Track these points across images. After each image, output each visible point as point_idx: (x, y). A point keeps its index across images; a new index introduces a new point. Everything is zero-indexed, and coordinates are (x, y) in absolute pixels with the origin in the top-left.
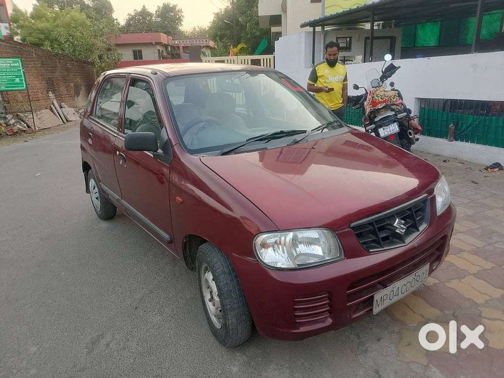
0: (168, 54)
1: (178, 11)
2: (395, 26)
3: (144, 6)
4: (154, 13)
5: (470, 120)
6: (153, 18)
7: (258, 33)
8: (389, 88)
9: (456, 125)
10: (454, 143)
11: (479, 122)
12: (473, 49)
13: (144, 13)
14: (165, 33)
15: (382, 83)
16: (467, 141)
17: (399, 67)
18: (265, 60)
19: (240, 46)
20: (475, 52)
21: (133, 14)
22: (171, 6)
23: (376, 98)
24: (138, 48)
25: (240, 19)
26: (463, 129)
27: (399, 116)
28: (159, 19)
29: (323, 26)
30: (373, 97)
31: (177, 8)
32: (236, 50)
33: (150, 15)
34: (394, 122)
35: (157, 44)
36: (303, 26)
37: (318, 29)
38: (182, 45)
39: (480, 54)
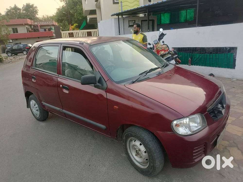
0: (32, 30)
1: (35, 7)
2: (153, 15)
3: (15, 5)
4: (22, 8)
5: (198, 56)
6: (21, 11)
7: (81, 18)
8: (162, 44)
9: (192, 58)
10: (191, 66)
11: (202, 56)
12: (197, 25)
13: (16, 8)
14: (29, 19)
15: (159, 41)
16: (197, 65)
17: (166, 34)
18: (94, 32)
19: (75, 25)
20: (198, 26)
21: (9, 9)
22: (31, 5)
23: (159, 49)
24: (15, 27)
25: (71, 11)
26: (195, 60)
27: (174, 56)
28: (24, 12)
29: (122, 15)
30: (157, 48)
31: (34, 6)
32: (73, 27)
33: (19, 9)
34: (173, 59)
35: (26, 24)
36: (112, 15)
37: (120, 17)
38: (39, 25)
39: (200, 27)
